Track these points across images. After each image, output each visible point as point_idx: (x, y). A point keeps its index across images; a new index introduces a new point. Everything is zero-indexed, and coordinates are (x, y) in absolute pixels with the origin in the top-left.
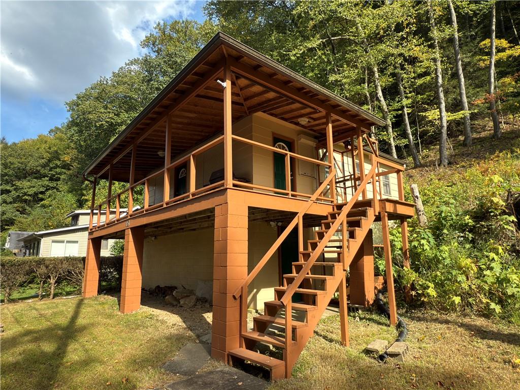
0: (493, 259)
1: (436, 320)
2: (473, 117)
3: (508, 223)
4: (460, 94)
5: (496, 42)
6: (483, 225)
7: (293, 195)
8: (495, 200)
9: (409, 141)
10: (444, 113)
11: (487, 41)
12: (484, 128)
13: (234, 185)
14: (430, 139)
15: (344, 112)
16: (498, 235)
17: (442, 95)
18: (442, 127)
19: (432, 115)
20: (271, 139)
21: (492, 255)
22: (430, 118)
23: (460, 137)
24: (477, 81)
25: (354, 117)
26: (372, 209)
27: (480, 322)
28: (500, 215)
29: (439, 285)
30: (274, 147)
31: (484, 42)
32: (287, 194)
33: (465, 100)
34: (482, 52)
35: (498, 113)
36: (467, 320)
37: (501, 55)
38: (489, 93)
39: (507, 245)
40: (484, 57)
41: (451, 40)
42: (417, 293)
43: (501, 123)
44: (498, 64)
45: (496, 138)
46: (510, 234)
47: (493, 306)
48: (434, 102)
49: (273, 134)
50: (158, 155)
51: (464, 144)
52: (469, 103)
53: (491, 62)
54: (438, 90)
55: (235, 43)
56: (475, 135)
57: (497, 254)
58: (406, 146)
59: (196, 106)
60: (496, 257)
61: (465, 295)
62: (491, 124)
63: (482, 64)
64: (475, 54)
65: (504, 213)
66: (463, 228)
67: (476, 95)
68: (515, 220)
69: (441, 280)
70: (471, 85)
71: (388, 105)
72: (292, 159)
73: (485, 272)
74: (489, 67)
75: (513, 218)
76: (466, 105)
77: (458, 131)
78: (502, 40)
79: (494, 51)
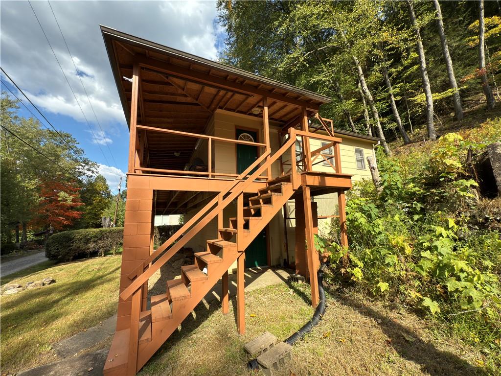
0: (441, 235)
1: (358, 307)
2: (463, 93)
3: (465, 189)
4: (449, 75)
5: (485, 21)
6: (432, 193)
8: (448, 162)
9: (398, 124)
10: (429, 94)
11: (476, 23)
12: (477, 103)
14: (421, 120)
16: (449, 204)
17: (426, 78)
18: (429, 106)
19: (420, 98)
20: (234, 131)
21: (440, 230)
22: (419, 101)
23: (451, 114)
24: (467, 61)
26: (291, 183)
27: (409, 321)
28: (456, 179)
29: (369, 265)
30: (237, 139)
31: (473, 24)
33: (453, 79)
34: (471, 33)
35: (492, 85)
36: (393, 315)
37: (492, 31)
38: (480, 68)
39: (466, 216)
40: (473, 38)
42: (346, 271)
43: (496, 95)
44: (489, 41)
45: (489, 108)
46: (471, 202)
47: (427, 302)
48: (421, 87)
49: (236, 126)
51: (455, 119)
52: (458, 82)
53: (480, 39)
54: (423, 74)
56: (467, 110)
57: (447, 228)
58: (397, 129)
60: (444, 233)
61: (395, 282)
62: (485, 98)
63: (471, 44)
64: (464, 36)
65: (461, 176)
66: (411, 197)
67: (465, 74)
68: (476, 184)
69: (370, 259)
70: (460, 66)
71: (374, 95)
73: (423, 254)
74: (479, 45)
75: (472, 182)
76: (455, 84)
77: (450, 109)
78: (493, 17)
79: (484, 29)
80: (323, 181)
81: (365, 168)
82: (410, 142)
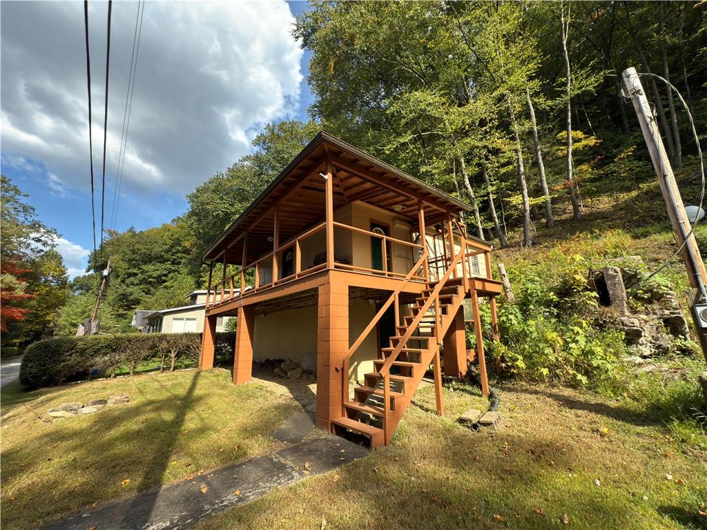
0: (578, 332)
1: (526, 391)
2: (554, 201)
3: (590, 299)
4: (541, 181)
5: (572, 134)
6: (567, 301)
7: (389, 275)
8: (578, 277)
9: (495, 224)
10: (527, 198)
11: (564, 133)
12: (564, 211)
13: (336, 267)
14: (515, 222)
15: (434, 200)
16: (581, 310)
17: (524, 182)
18: (525, 210)
19: (515, 200)
20: (368, 224)
21: (577, 329)
22: (514, 203)
23: (542, 220)
24: (556, 169)
25: (444, 203)
26: (462, 287)
27: (568, 392)
28: (582, 291)
29: (527, 358)
30: (371, 231)
31: (561, 134)
32: (384, 274)
33: (546, 186)
34: (560, 143)
35: (577, 197)
36: (555, 391)
37: (577, 145)
38: (568, 179)
39: (591, 319)
40: (561, 148)
41: (531, 133)
42: (507, 365)
43: (580, 206)
44: (575, 153)
45: (576, 220)
46: (593, 309)
47: (579, 377)
48: (517, 188)
49: (371, 219)
50: (267, 240)
51: (547, 226)
52: (549, 188)
53: (568, 151)
54: (521, 178)
55: (335, 140)
56: (556, 218)
57: (581, 327)
58: (493, 229)
59: (301, 196)
60: (580, 331)
61: (553, 367)
62: (571, 207)
63: (560, 154)
64: (553, 144)
65: (586, 289)
66: (548, 303)
67: (556, 181)
68: (597, 296)
69: (529, 352)
70: (550, 173)
71: (475, 192)
72: (388, 242)
73: (570, 345)
74: (567, 156)
75: (595, 294)
76: (547, 191)
77: (541, 214)
78: (578, 132)
79: (571, 141)
80: (484, 286)
81: (479, 272)
82: (508, 246)
